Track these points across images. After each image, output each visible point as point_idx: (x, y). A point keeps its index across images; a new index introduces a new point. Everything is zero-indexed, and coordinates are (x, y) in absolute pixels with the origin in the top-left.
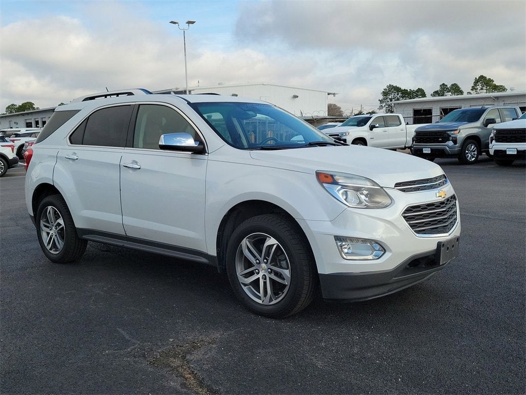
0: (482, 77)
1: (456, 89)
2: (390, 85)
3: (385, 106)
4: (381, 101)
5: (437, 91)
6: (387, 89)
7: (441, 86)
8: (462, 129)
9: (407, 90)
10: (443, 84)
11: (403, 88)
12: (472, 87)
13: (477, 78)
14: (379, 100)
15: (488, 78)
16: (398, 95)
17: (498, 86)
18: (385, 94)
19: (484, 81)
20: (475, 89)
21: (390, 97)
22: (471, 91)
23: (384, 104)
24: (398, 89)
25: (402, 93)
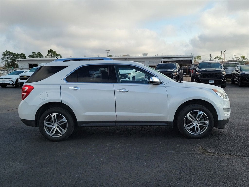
0: (51, 50)
1: (40, 55)
2: (7, 51)
3: (4, 61)
4: (2, 59)
5: (31, 55)
6: (5, 53)
7: (33, 53)
8: (95, 74)
9: (16, 54)
10: (34, 52)
11: (13, 53)
12: (47, 54)
13: (49, 50)
14: (1, 58)
15: (53, 51)
16: (11, 56)
17: (58, 55)
18: (4, 55)
19: (51, 52)
20: (48, 55)
21: (7, 57)
22: (47, 56)
23: (4, 60)
24: (11, 53)
25: (13, 55)
